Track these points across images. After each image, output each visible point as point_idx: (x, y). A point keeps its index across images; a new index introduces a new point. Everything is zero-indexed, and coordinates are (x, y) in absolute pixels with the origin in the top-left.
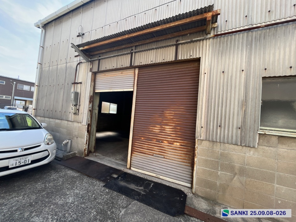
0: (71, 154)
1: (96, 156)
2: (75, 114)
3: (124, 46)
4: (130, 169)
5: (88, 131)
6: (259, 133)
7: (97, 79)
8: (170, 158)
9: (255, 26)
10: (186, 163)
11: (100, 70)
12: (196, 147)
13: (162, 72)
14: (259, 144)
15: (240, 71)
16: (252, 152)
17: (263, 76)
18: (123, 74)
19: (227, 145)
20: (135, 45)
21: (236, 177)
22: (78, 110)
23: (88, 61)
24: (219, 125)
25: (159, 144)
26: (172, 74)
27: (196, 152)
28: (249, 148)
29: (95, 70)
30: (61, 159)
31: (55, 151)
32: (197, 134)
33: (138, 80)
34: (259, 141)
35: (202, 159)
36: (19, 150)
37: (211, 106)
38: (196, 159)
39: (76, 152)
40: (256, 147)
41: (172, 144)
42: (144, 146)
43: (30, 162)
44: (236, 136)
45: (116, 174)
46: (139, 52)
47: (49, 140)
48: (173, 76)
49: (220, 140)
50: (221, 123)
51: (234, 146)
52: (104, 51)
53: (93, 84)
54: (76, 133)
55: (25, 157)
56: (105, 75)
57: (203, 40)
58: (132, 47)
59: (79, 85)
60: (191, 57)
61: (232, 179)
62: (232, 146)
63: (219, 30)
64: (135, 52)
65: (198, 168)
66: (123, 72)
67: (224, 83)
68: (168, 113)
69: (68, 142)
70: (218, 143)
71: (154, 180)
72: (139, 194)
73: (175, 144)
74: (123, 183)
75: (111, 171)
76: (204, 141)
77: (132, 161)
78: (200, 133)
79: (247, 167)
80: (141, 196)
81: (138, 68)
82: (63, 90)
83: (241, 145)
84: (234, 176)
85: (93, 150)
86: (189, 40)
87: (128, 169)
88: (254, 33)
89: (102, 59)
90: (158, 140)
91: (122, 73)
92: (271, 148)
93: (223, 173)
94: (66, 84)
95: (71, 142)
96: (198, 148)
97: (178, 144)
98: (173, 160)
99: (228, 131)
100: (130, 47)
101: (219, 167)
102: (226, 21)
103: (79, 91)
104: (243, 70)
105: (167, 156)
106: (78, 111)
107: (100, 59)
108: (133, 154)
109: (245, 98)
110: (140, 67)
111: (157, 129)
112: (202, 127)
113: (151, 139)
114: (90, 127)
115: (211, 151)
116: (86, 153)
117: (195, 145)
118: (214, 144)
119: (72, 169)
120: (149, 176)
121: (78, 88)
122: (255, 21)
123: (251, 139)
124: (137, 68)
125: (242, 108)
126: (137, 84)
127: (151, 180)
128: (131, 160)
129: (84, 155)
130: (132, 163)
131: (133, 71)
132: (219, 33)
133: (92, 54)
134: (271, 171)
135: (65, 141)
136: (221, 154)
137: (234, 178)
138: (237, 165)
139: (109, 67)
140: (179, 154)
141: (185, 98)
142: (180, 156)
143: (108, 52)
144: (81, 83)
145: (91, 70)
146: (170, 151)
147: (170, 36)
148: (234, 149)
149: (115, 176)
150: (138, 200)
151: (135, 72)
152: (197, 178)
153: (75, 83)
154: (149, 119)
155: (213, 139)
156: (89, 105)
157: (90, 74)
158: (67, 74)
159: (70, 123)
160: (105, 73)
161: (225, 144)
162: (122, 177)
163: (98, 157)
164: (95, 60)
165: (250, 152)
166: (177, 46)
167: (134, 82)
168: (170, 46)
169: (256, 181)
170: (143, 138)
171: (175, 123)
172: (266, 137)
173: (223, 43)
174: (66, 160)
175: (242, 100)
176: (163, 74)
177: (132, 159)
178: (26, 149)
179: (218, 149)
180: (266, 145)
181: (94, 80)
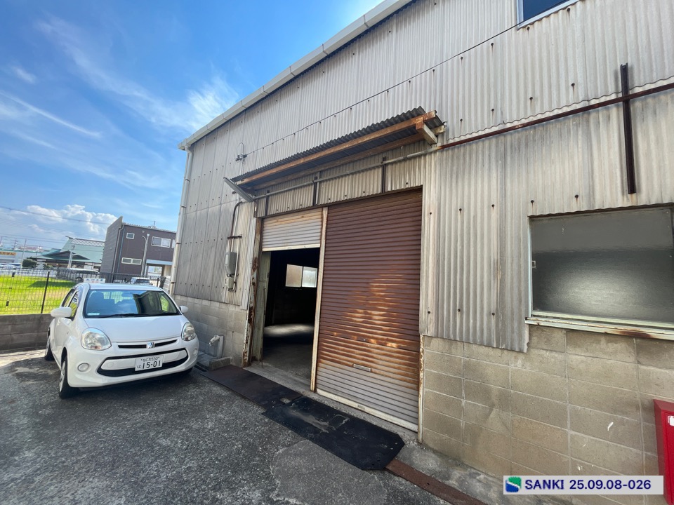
0: (222, 361)
1: (263, 367)
2: (230, 290)
3: (302, 174)
4: (315, 391)
5: (250, 321)
6: (529, 325)
7: (265, 229)
8: (382, 372)
9: (509, 125)
10: (409, 382)
11: (268, 214)
12: (421, 350)
13: (365, 213)
14: (532, 345)
15: (489, 207)
16: (520, 362)
17: (530, 215)
18: (304, 219)
19: (474, 347)
20: (320, 170)
21: (495, 411)
22: (236, 283)
23: (250, 200)
24: (458, 308)
25: (362, 345)
26: (381, 215)
27: (421, 359)
28: (514, 354)
29: (262, 214)
30: (207, 368)
31: (196, 352)
32: (422, 327)
33: (327, 228)
34: (530, 339)
35: (431, 373)
36: (148, 346)
37: (444, 273)
38: (421, 374)
39: (231, 358)
40: (525, 351)
41: (385, 345)
42: (338, 349)
43: (161, 366)
44: (489, 329)
45: (288, 398)
46: (326, 180)
47: (189, 333)
48: (383, 219)
49: (461, 338)
50: (461, 305)
51: (487, 348)
52: (273, 183)
53: (258, 237)
54: (232, 324)
55: (155, 356)
56: (277, 222)
57: (425, 155)
58: (315, 173)
59: (237, 240)
60: (407, 186)
61: (487, 416)
62: (483, 350)
63: (450, 136)
64: (320, 182)
65: (426, 392)
66: (305, 215)
67: (462, 230)
68: (376, 287)
69: (219, 340)
70: (459, 343)
71: (352, 414)
72: (316, 431)
73: (390, 344)
74: (295, 413)
75: (281, 393)
76: (435, 339)
77: (318, 377)
78: (427, 323)
79: (512, 391)
80: (318, 435)
81: (327, 208)
82: (214, 249)
83: (497, 348)
84: (491, 410)
85: (259, 356)
86: (401, 158)
87: (312, 391)
88: (509, 138)
89: (272, 195)
90: (361, 338)
91: (303, 217)
92: (554, 354)
93: (470, 404)
94: (219, 239)
95: (224, 339)
96: (425, 353)
97: (394, 345)
98: (386, 376)
99: (475, 319)
100: (313, 174)
101: (463, 392)
102: (461, 120)
103: (237, 250)
104: (493, 206)
105: (376, 368)
106: (236, 286)
107: (268, 196)
108: (320, 364)
109: (501, 256)
110: (330, 206)
111: (358, 317)
112: (429, 312)
113: (349, 336)
114: (253, 314)
115: (446, 358)
116: (247, 361)
117: (419, 347)
118: (451, 345)
119: (220, 385)
120: (346, 407)
121: (237, 246)
122: (508, 118)
123: (516, 336)
124: (325, 207)
125: (495, 276)
126: (326, 236)
127: (347, 413)
128: (316, 374)
129: (242, 364)
130: (318, 381)
131: (320, 213)
132: (451, 141)
133: (257, 187)
134: (558, 402)
135: (214, 338)
136: (465, 365)
137: (490, 413)
138: (495, 388)
139: (282, 209)
140: (396, 365)
141: (403, 258)
142: (398, 368)
143: (281, 183)
144: (240, 237)
145: (255, 214)
146: (381, 359)
147: (371, 153)
148: (488, 356)
149: (286, 401)
150: (311, 439)
151: (322, 214)
152: (425, 413)
153: (231, 237)
154: (345, 297)
155: (448, 335)
156: (252, 274)
157: (254, 220)
158: (221, 223)
159: (223, 306)
160: (277, 218)
161: (471, 345)
162: (296, 404)
163: (266, 368)
164: (261, 198)
165: (517, 362)
166: (384, 167)
167: (321, 232)
168: (374, 168)
169: (531, 423)
170: (335, 333)
171: (389, 306)
172: (543, 331)
173: (458, 158)
174: (214, 370)
175: (496, 262)
176: (367, 217)
177: (319, 373)
178: (157, 345)
179: (460, 353)
180: (545, 347)
181: (260, 231)
